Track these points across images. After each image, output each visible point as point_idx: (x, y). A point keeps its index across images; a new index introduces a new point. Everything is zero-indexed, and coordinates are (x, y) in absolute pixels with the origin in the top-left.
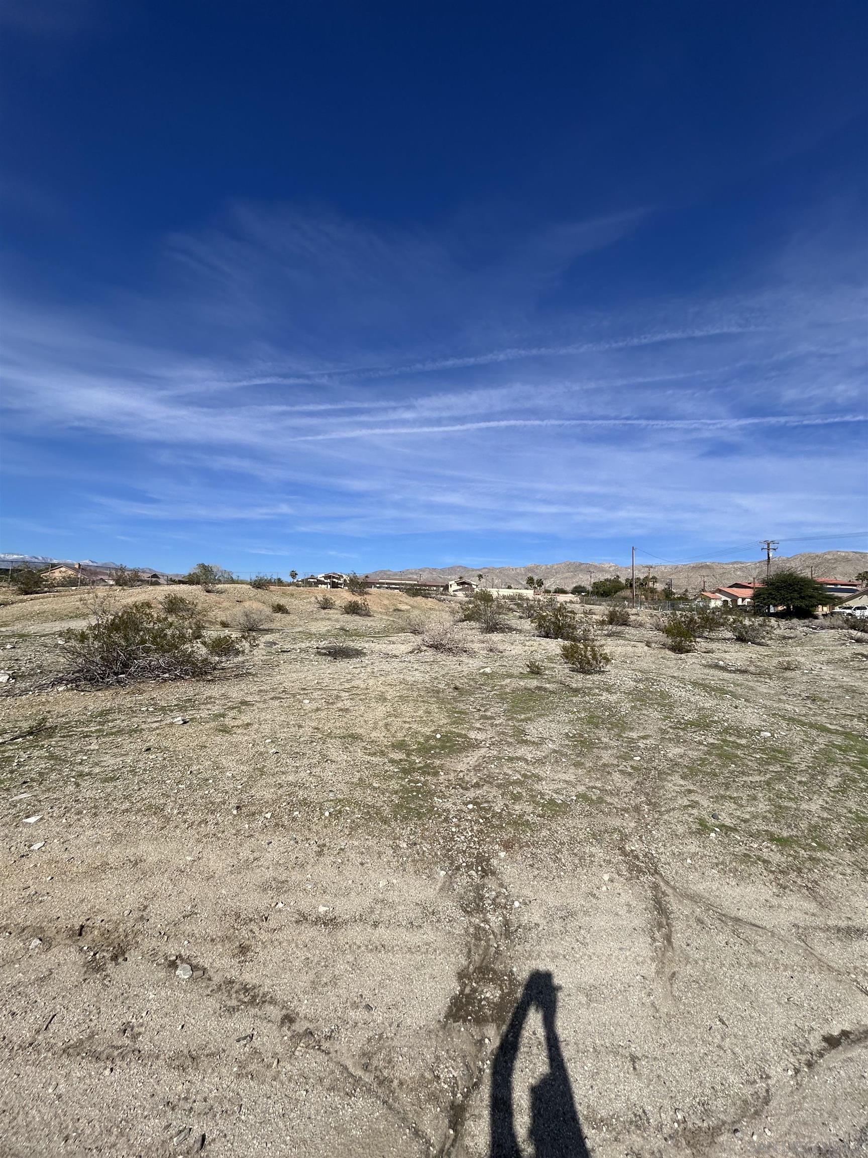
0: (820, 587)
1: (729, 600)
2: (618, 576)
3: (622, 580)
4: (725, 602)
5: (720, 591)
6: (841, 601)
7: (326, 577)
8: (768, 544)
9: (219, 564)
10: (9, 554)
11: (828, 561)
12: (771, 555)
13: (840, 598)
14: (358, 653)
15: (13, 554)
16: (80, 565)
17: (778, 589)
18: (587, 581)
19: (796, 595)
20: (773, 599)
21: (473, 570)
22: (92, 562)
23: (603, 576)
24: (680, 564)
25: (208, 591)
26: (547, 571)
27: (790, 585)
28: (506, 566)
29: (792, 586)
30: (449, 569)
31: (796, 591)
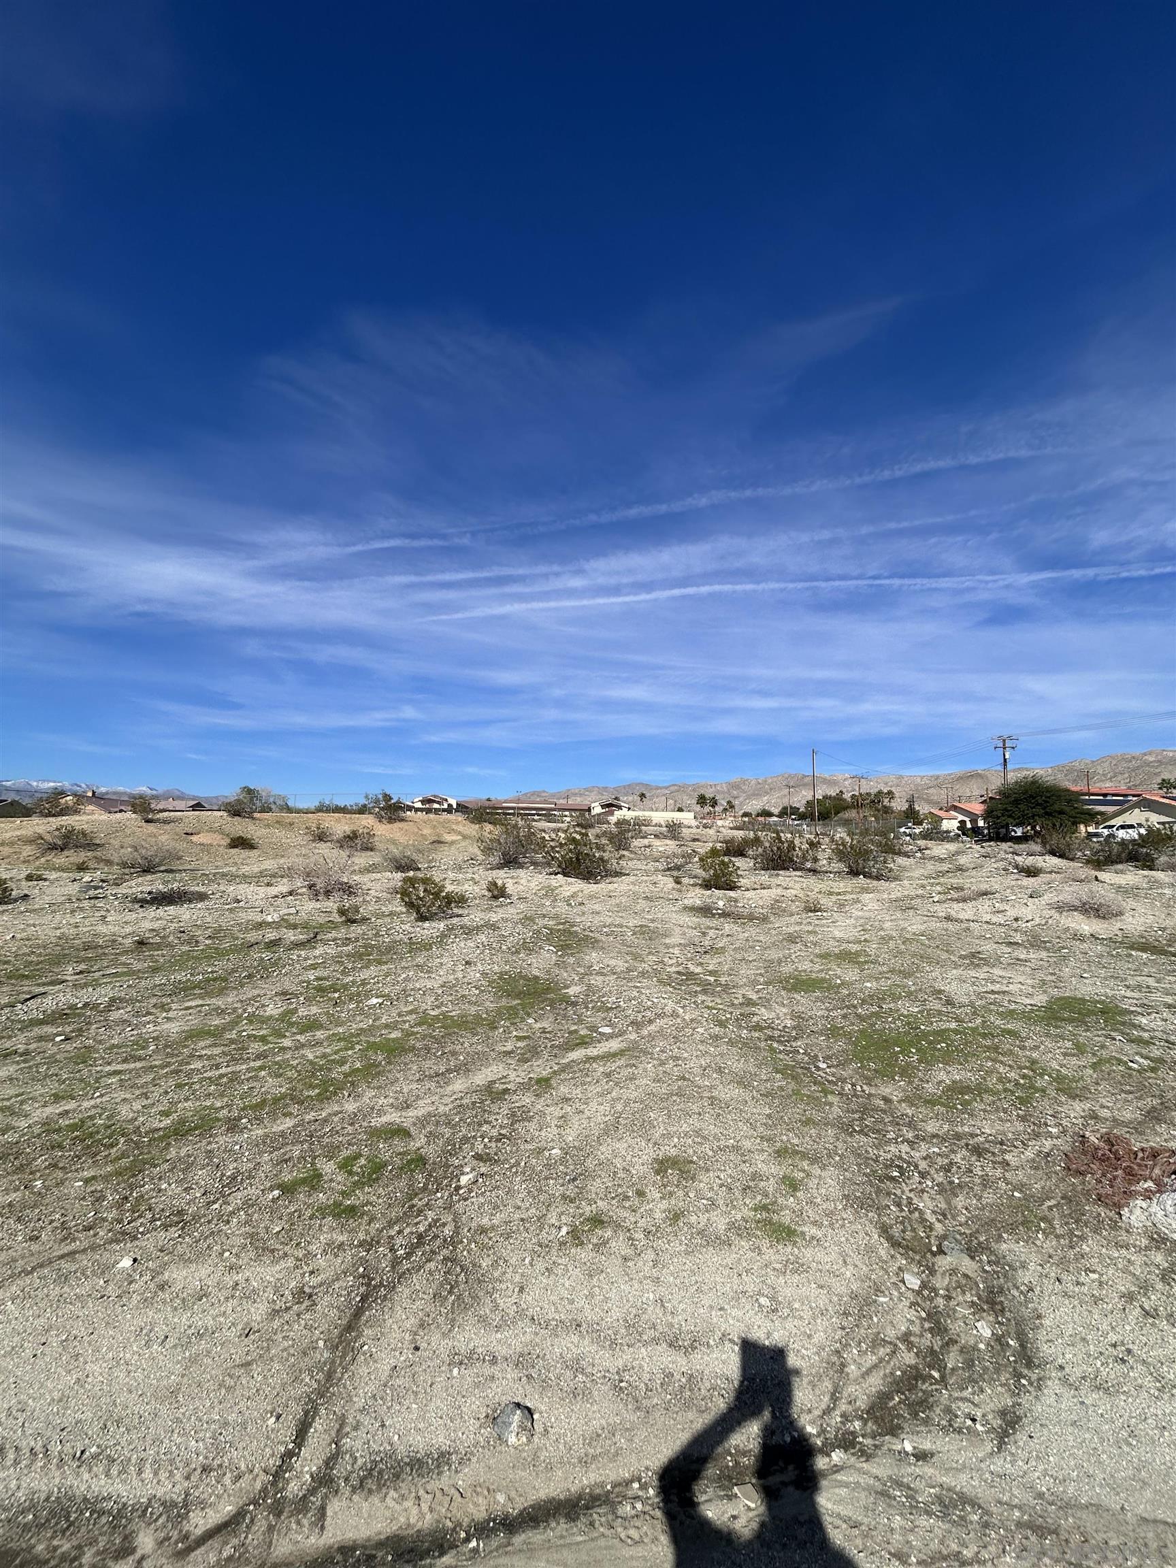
0: (1072, 798)
1: (967, 820)
2: (841, 792)
3: (847, 796)
4: (963, 823)
5: (955, 808)
8: (1004, 741)
10: (44, 781)
12: (1007, 757)
13: (1102, 813)
15: (49, 781)
16: (94, 793)
17: (1016, 802)
19: (1039, 810)
20: (1010, 816)
21: (658, 788)
22: (151, 789)
24: (942, 772)
26: (759, 786)
27: (1031, 796)
28: (703, 782)
29: (1034, 798)
30: (624, 787)
31: (1040, 805)
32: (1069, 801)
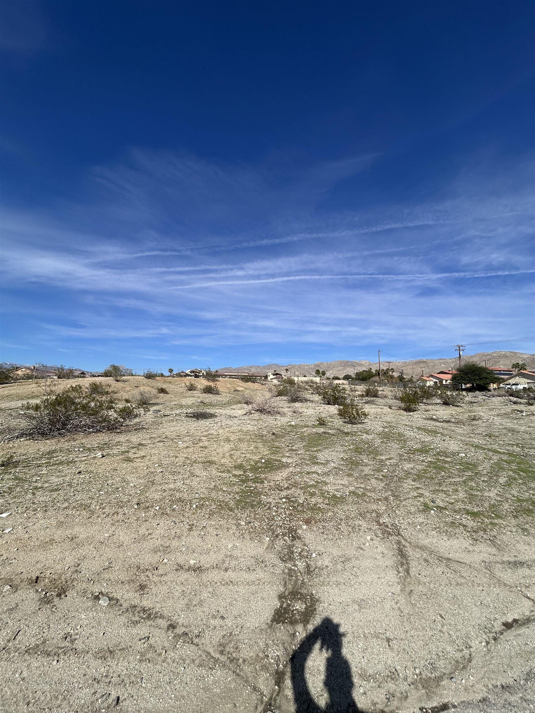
0: (491, 372)
1: (438, 381)
2: (370, 369)
3: (373, 371)
4: (436, 383)
5: (432, 376)
6: (504, 380)
7: (191, 372)
8: (459, 347)
9: (123, 365)
11: (494, 357)
12: (461, 354)
13: (503, 379)
14: (212, 416)
16: (34, 367)
17: (466, 374)
18: (352, 372)
19: (477, 377)
20: (464, 380)
21: (282, 366)
23: (361, 368)
24: (408, 360)
25: (117, 381)
26: (328, 366)
27: (473, 371)
28: (303, 364)
29: (474, 372)
30: (267, 366)
31: (477, 375)
32: (489, 373)
